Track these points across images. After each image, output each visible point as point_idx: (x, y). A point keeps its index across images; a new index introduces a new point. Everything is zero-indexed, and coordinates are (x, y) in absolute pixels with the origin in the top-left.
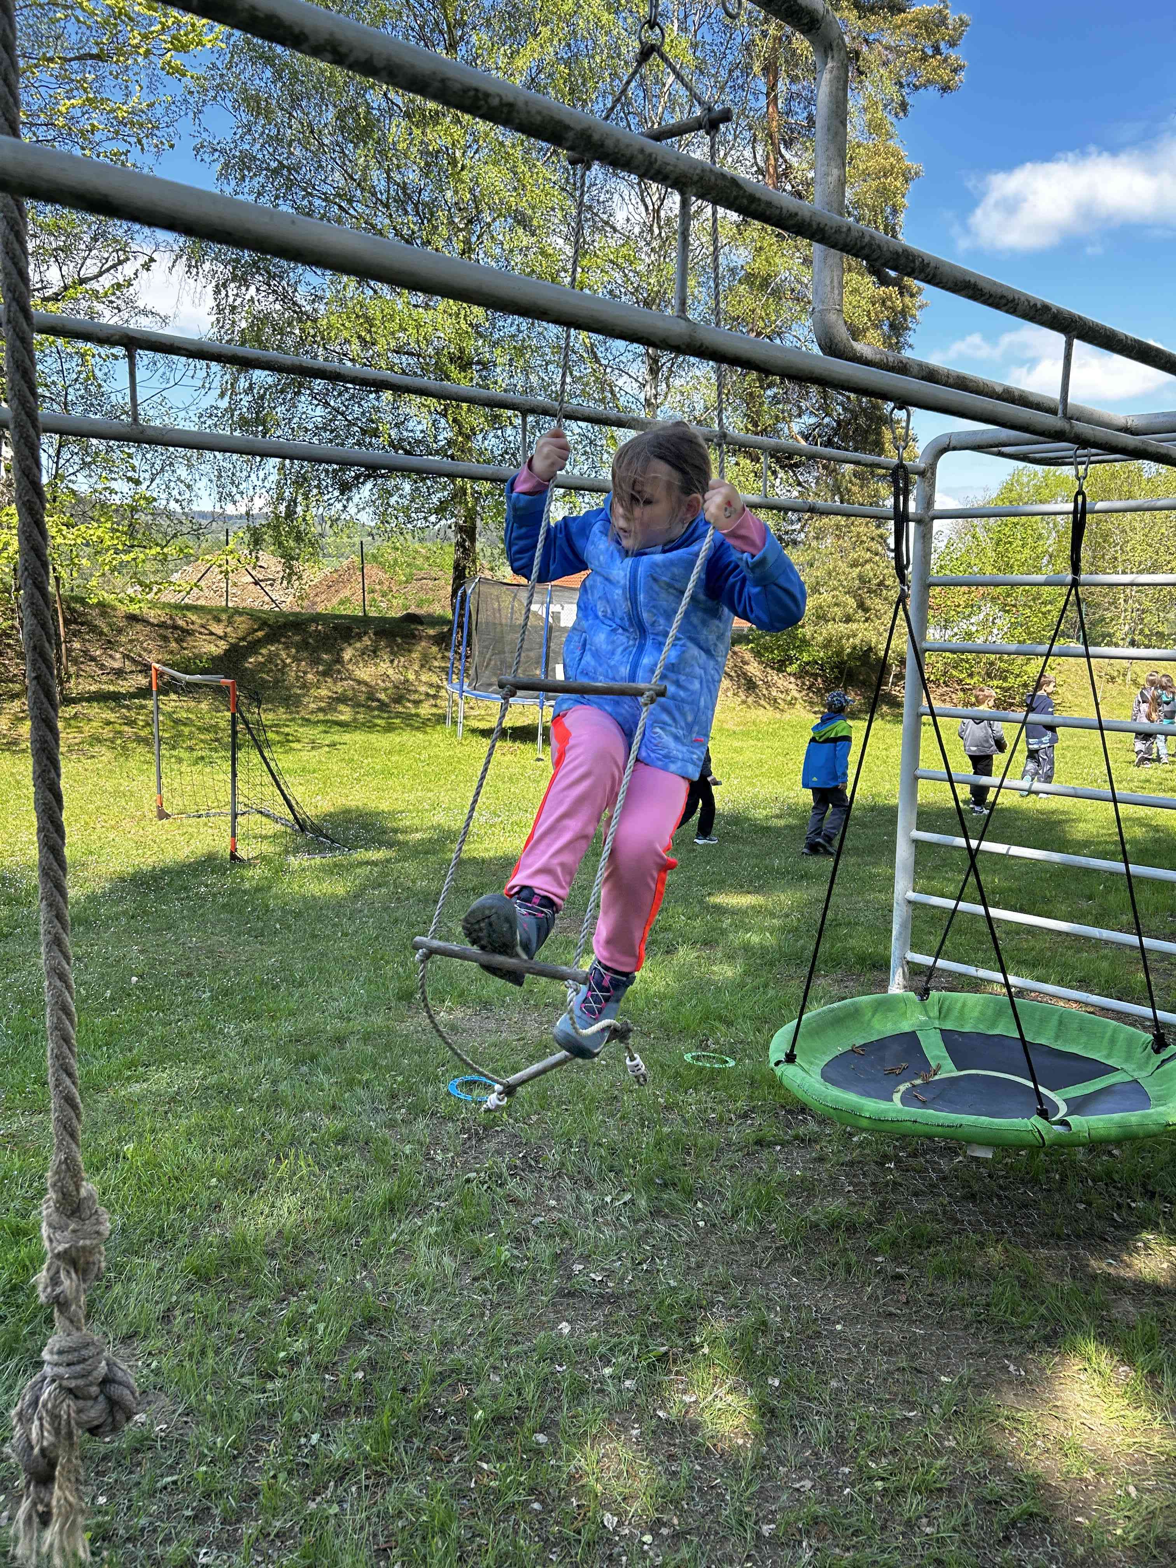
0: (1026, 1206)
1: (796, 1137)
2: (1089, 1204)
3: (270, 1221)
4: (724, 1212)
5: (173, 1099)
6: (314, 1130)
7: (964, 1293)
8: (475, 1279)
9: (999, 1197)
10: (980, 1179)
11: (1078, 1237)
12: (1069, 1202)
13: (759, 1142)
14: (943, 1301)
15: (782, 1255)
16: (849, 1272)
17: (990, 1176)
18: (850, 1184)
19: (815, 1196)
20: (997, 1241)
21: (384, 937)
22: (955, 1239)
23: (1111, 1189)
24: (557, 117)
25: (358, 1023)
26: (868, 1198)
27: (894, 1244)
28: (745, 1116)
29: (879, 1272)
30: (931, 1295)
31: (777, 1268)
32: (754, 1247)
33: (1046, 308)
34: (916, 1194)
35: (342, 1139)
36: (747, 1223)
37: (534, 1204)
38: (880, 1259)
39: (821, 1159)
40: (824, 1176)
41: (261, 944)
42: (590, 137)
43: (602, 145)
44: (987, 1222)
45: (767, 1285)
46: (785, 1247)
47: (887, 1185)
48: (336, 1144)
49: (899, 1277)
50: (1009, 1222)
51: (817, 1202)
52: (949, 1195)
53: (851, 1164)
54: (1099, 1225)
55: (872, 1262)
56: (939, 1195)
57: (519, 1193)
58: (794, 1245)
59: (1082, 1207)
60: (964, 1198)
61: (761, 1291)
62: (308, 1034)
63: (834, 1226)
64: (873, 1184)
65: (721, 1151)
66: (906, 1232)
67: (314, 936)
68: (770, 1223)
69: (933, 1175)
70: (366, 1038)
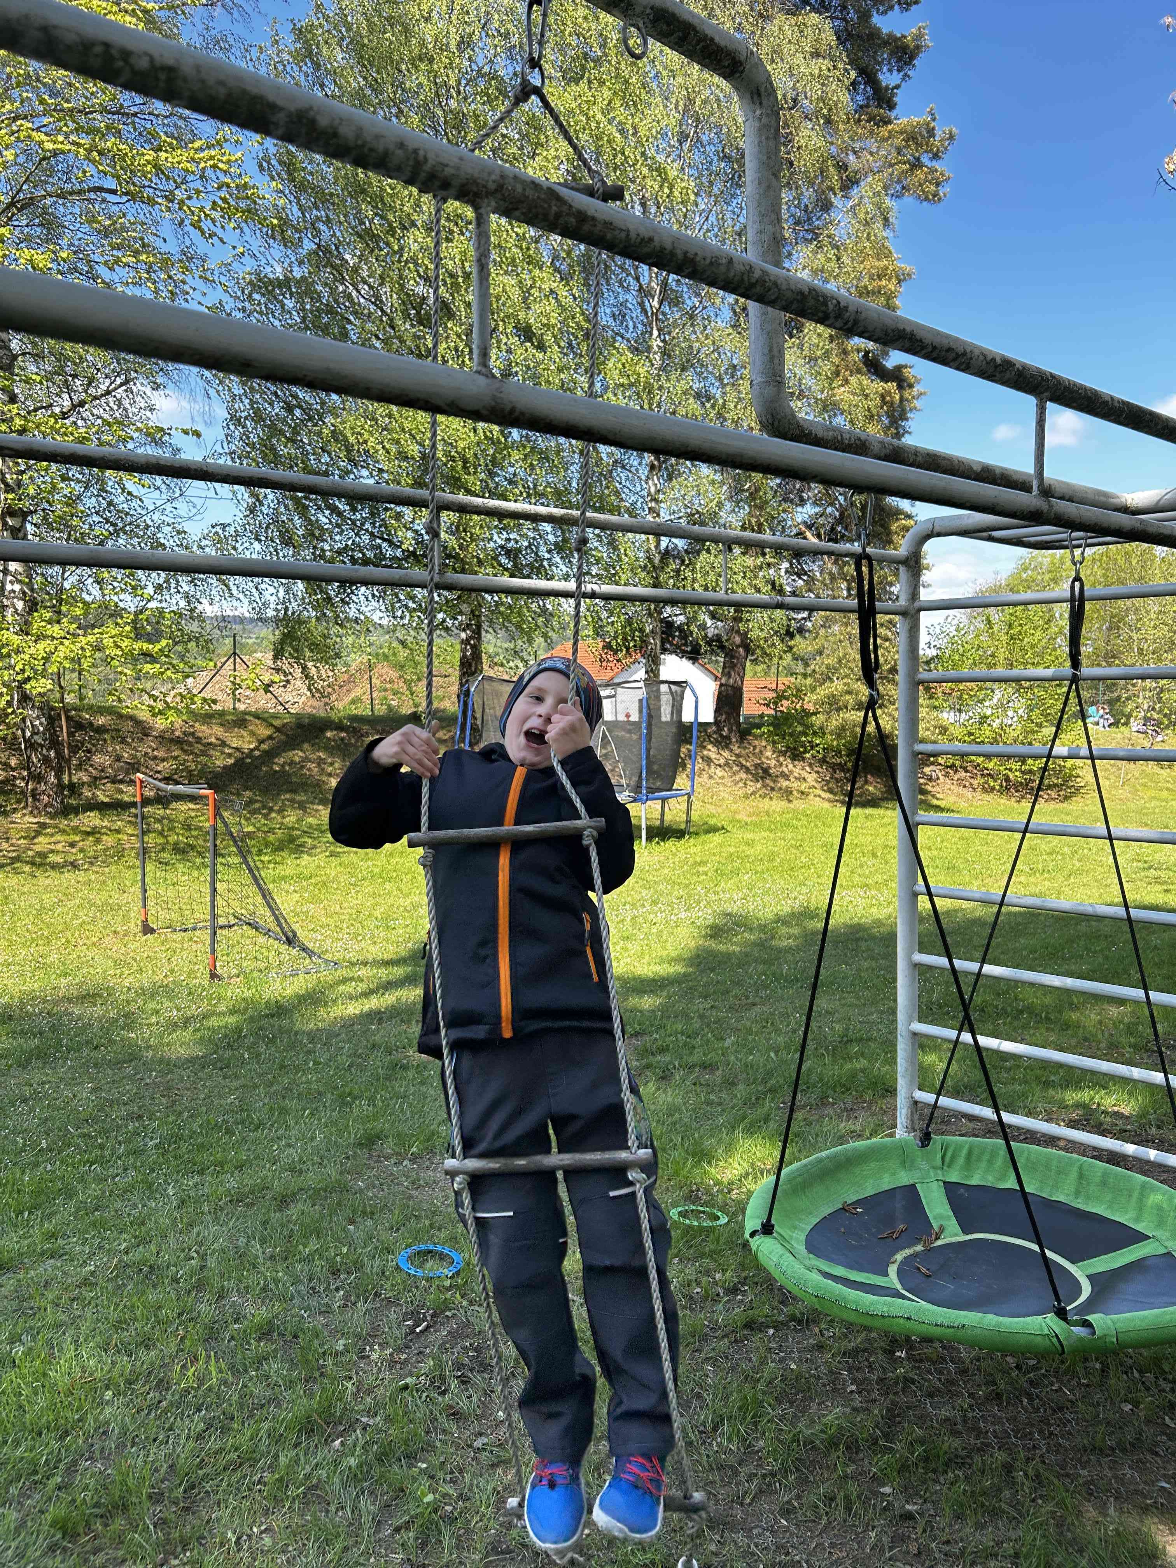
0: (1061, 1409)
1: (793, 1318)
2: (1136, 1404)
3: (164, 1450)
4: (703, 1424)
5: (85, 1282)
6: (237, 1321)
7: (986, 1538)
8: (397, 1530)
9: (1029, 1396)
10: (1006, 1372)
11: (1124, 1450)
12: (1113, 1403)
13: (750, 1325)
14: (962, 1553)
15: (769, 1485)
16: (848, 1509)
17: (1018, 1367)
18: (854, 1381)
19: (811, 1399)
20: (1028, 1459)
21: (359, 1065)
22: (977, 1458)
23: (1161, 1382)
24: (255, 91)
25: (312, 1178)
26: (874, 1401)
27: (903, 1468)
28: (733, 1290)
29: (885, 1509)
30: (947, 1542)
31: (764, 1504)
32: (736, 1473)
33: (1008, 364)
34: (931, 1395)
35: (266, 1332)
36: (730, 1440)
37: (478, 1418)
38: (887, 1490)
39: (820, 1347)
40: (823, 1369)
41: (225, 1078)
42: (313, 122)
43: (335, 135)
44: (1016, 1432)
45: (751, 1530)
46: (773, 1474)
47: (897, 1383)
48: (259, 1339)
49: (908, 1516)
50: (1041, 1432)
51: (814, 1405)
52: (971, 1395)
53: (854, 1353)
54: (1148, 1431)
55: (876, 1494)
56: (958, 1394)
57: (463, 1405)
58: (785, 1471)
59: (1127, 1407)
60: (988, 1399)
61: (741, 1538)
62: (252, 1192)
63: (833, 1444)
64: (881, 1380)
65: (704, 1338)
66: (920, 1450)
67: (282, 1067)
68: (757, 1439)
69: (952, 1367)
70: (317, 1195)
